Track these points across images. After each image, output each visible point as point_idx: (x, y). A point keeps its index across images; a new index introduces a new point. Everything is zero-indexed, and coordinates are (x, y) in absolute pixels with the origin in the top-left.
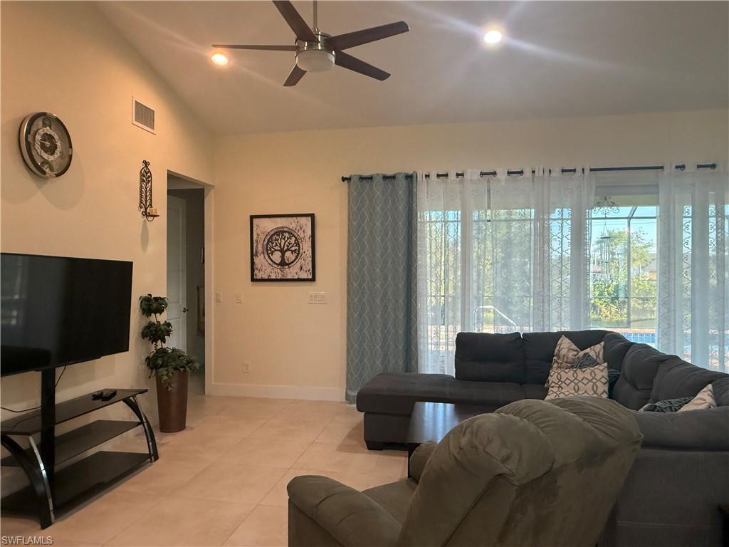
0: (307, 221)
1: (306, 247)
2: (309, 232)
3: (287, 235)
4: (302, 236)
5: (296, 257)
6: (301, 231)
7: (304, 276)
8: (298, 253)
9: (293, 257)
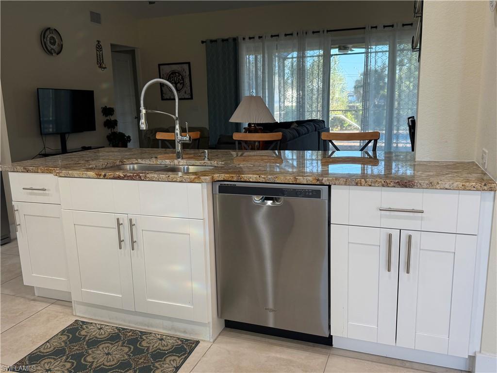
0: (186, 67)
1: (187, 81)
2: (188, 73)
3: (177, 74)
4: (184, 74)
5: (183, 87)
6: (184, 72)
7: (187, 96)
8: (183, 84)
9: (181, 87)
